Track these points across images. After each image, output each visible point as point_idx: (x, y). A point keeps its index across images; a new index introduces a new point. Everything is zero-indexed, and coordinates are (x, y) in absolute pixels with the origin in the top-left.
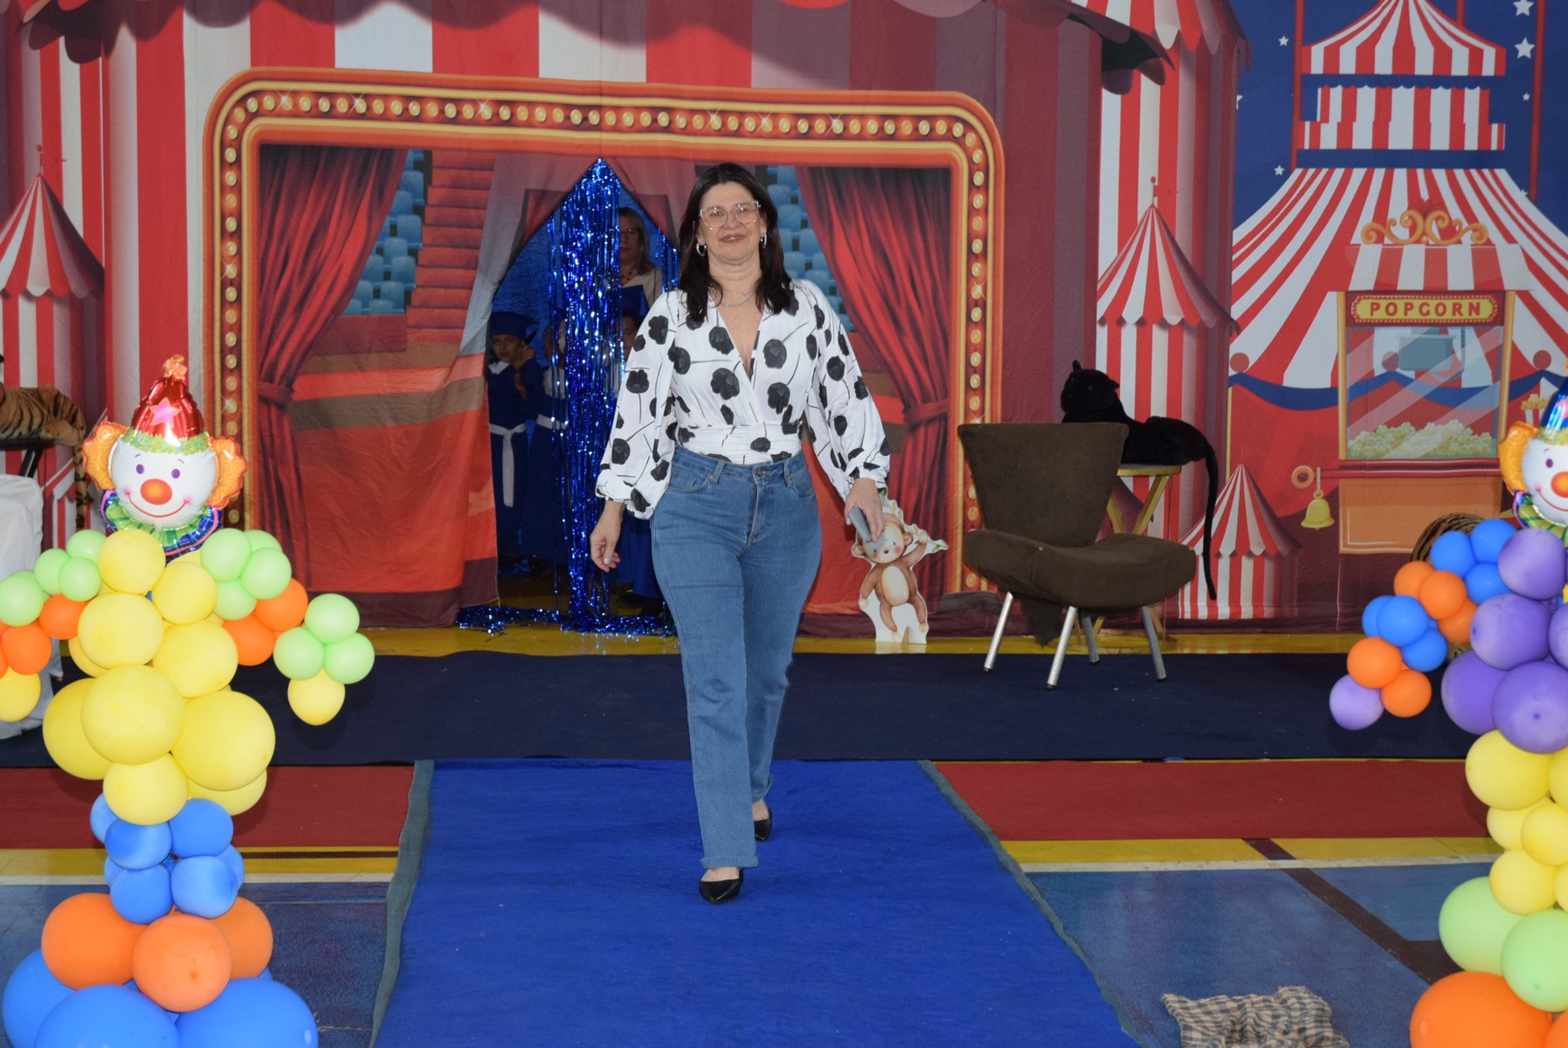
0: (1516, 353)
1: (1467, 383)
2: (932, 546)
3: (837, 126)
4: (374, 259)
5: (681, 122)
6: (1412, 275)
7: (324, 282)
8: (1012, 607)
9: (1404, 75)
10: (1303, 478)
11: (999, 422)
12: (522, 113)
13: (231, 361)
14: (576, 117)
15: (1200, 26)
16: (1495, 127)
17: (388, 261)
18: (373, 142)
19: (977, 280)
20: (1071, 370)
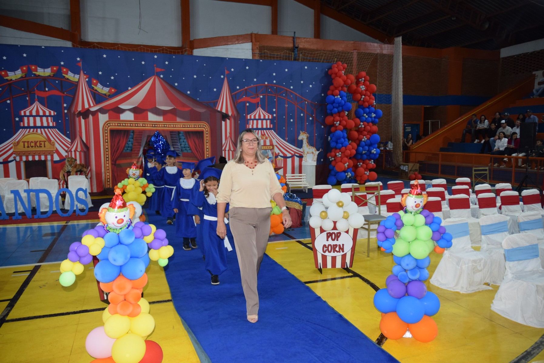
0: (275, 153)
3: (188, 126)
5: (168, 126)
7: (120, 148)
9: (260, 119)
12: (146, 125)
13: (107, 159)
14: (154, 126)
15: (234, 113)
16: (271, 125)
17: (129, 145)
18: (126, 130)
19: (207, 146)
20: (220, 157)
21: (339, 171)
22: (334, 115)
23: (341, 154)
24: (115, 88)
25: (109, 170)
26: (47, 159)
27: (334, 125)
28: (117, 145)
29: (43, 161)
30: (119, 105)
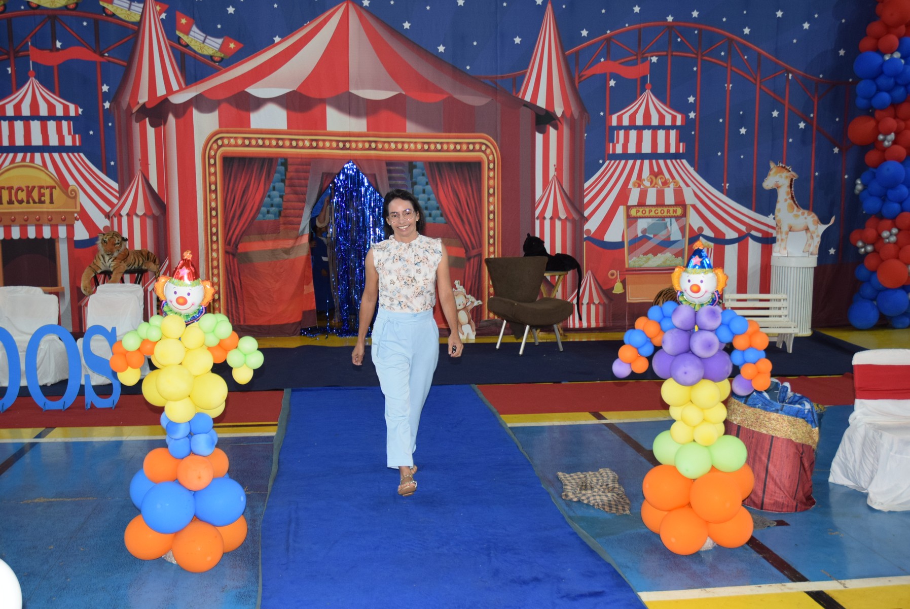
0: (690, 226)
1: (672, 239)
2: (477, 303)
3: (439, 147)
4: (267, 199)
5: (380, 146)
6: (651, 199)
7: (248, 208)
8: (506, 325)
9: (647, 126)
10: (612, 275)
11: (501, 257)
12: (321, 144)
13: (215, 238)
14: (341, 145)
15: (571, 109)
16: (681, 144)
17: (272, 200)
18: (265, 156)
19: (491, 204)
20: (527, 237)
21: (888, 284)
22: (878, 114)
23: (896, 235)
24: (237, 38)
25: (218, 267)
26: (58, 237)
27: (874, 144)
28: (241, 200)
29: (48, 240)
30: (247, 87)
